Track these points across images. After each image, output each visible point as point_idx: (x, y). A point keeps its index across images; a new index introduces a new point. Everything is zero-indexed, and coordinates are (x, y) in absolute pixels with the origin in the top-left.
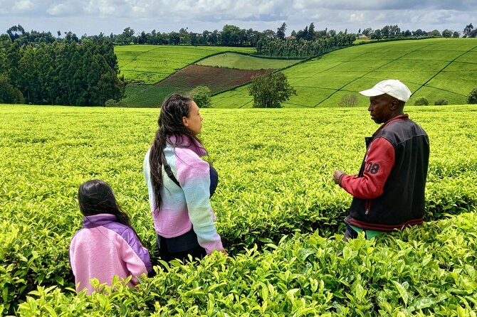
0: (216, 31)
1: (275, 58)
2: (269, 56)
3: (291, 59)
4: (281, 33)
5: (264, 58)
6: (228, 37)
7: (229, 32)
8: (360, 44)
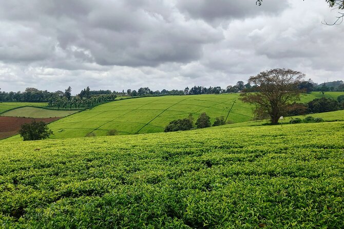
0: (19, 92)
1: (61, 110)
2: (57, 108)
3: (72, 110)
4: (68, 94)
5: (53, 110)
6: (29, 96)
7: (30, 93)
8: (120, 100)
